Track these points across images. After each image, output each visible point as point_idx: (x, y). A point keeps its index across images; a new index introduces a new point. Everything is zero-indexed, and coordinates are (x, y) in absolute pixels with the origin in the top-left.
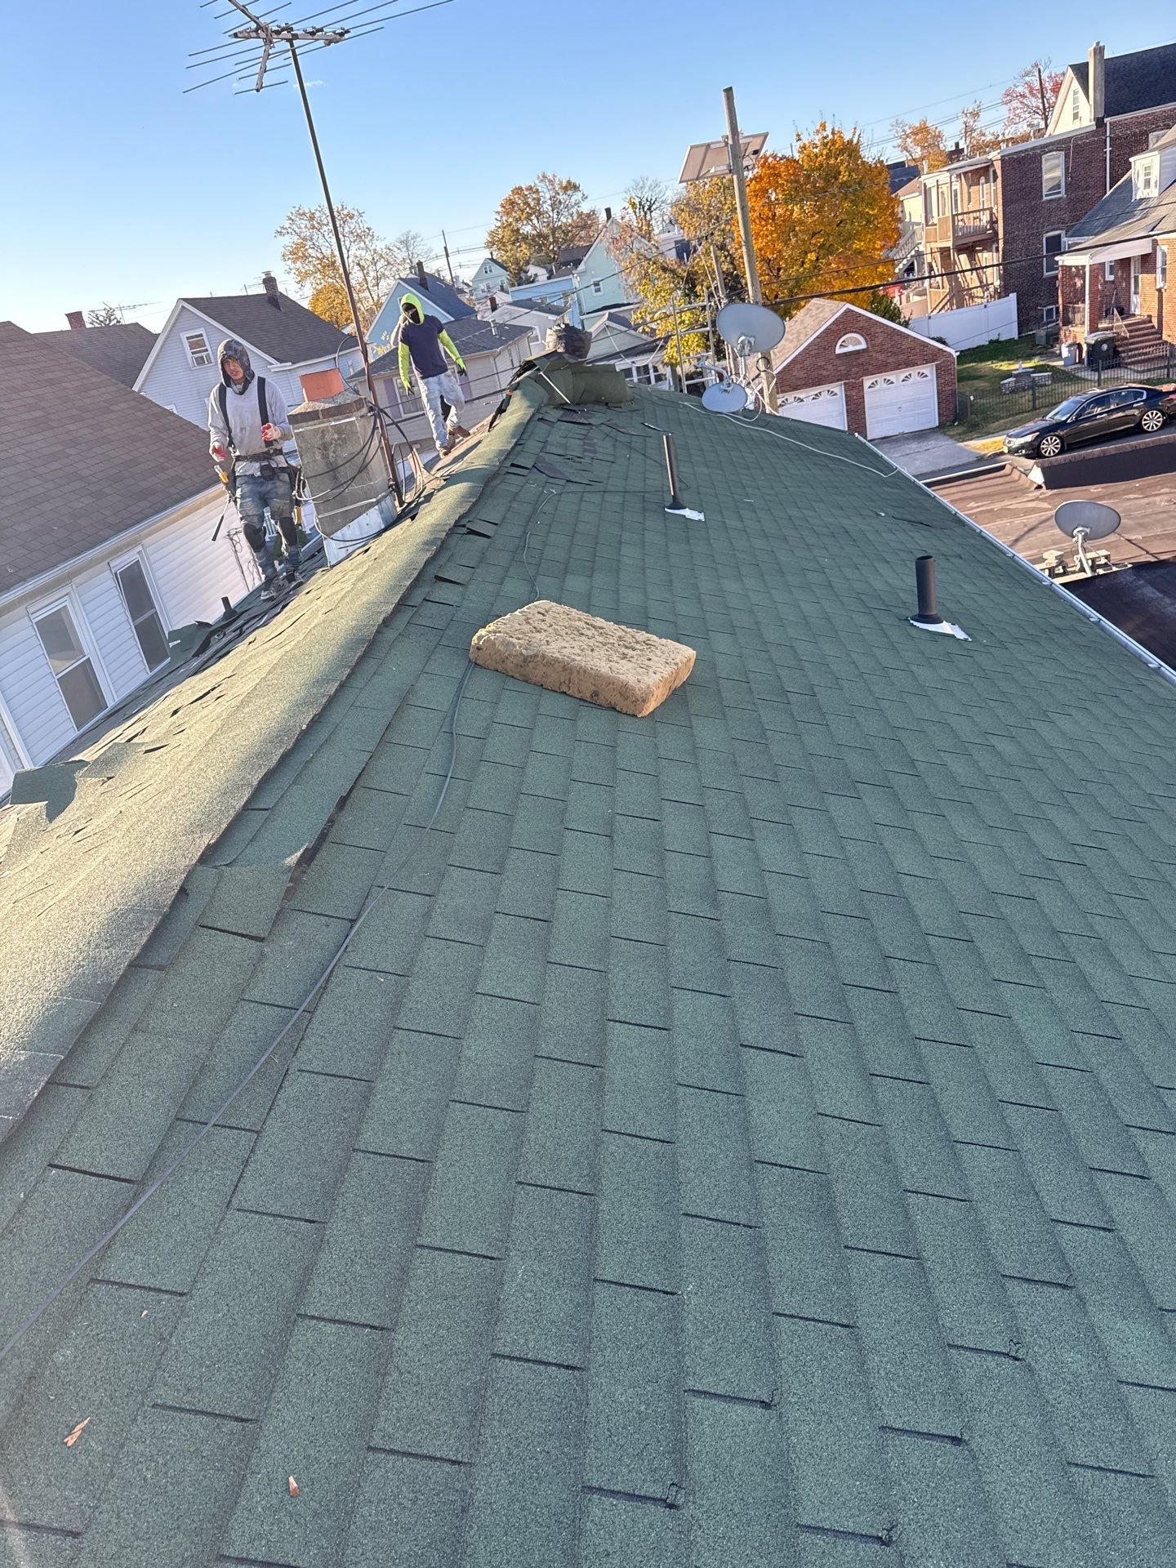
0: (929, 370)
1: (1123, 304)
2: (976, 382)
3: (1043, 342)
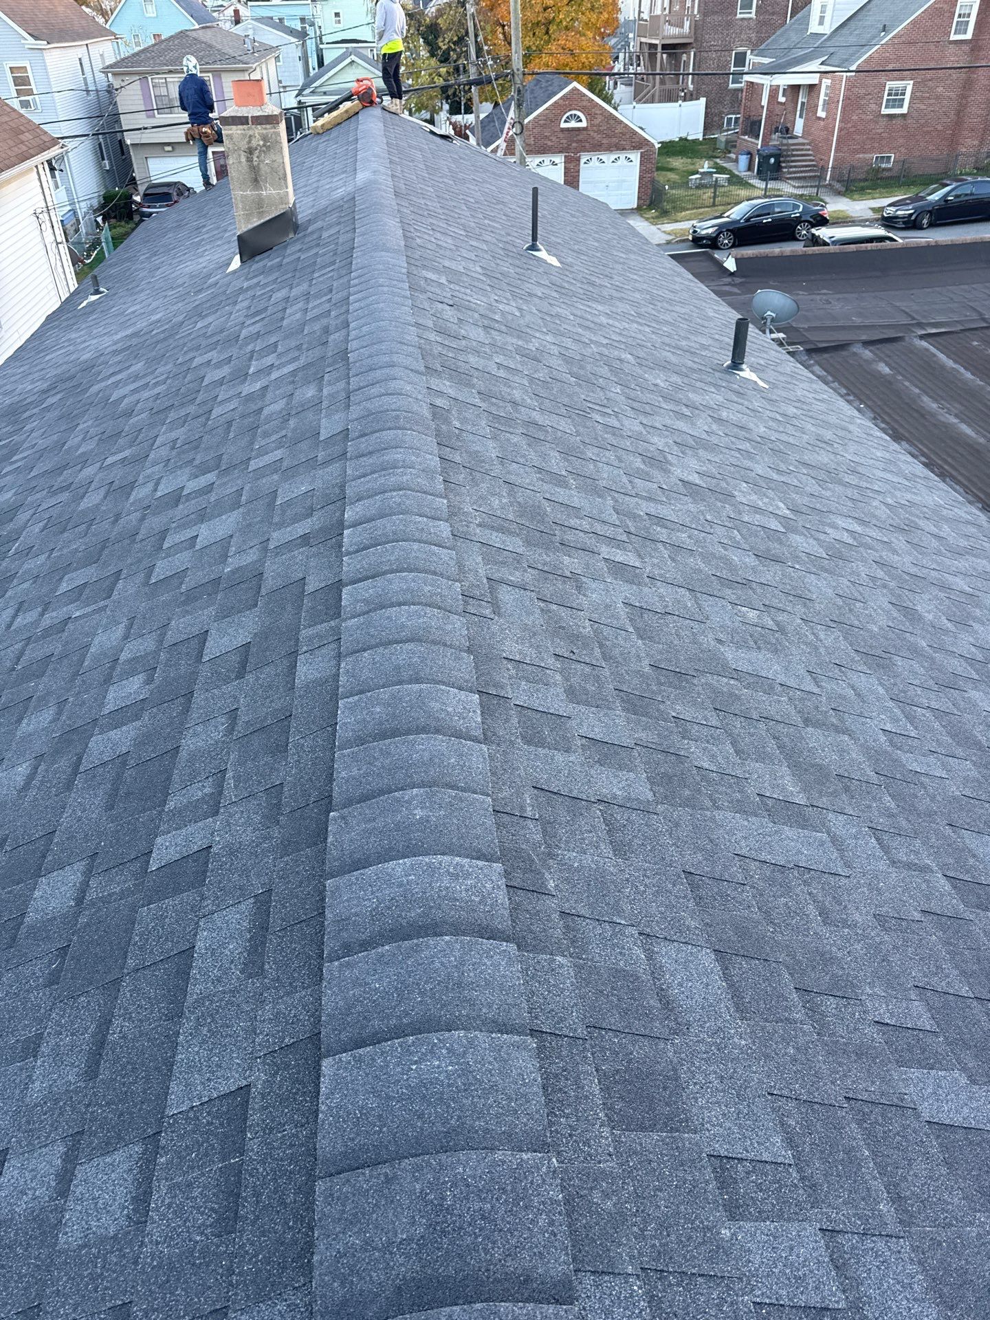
0: (636, 156)
1: (789, 125)
2: (669, 173)
3: (723, 146)
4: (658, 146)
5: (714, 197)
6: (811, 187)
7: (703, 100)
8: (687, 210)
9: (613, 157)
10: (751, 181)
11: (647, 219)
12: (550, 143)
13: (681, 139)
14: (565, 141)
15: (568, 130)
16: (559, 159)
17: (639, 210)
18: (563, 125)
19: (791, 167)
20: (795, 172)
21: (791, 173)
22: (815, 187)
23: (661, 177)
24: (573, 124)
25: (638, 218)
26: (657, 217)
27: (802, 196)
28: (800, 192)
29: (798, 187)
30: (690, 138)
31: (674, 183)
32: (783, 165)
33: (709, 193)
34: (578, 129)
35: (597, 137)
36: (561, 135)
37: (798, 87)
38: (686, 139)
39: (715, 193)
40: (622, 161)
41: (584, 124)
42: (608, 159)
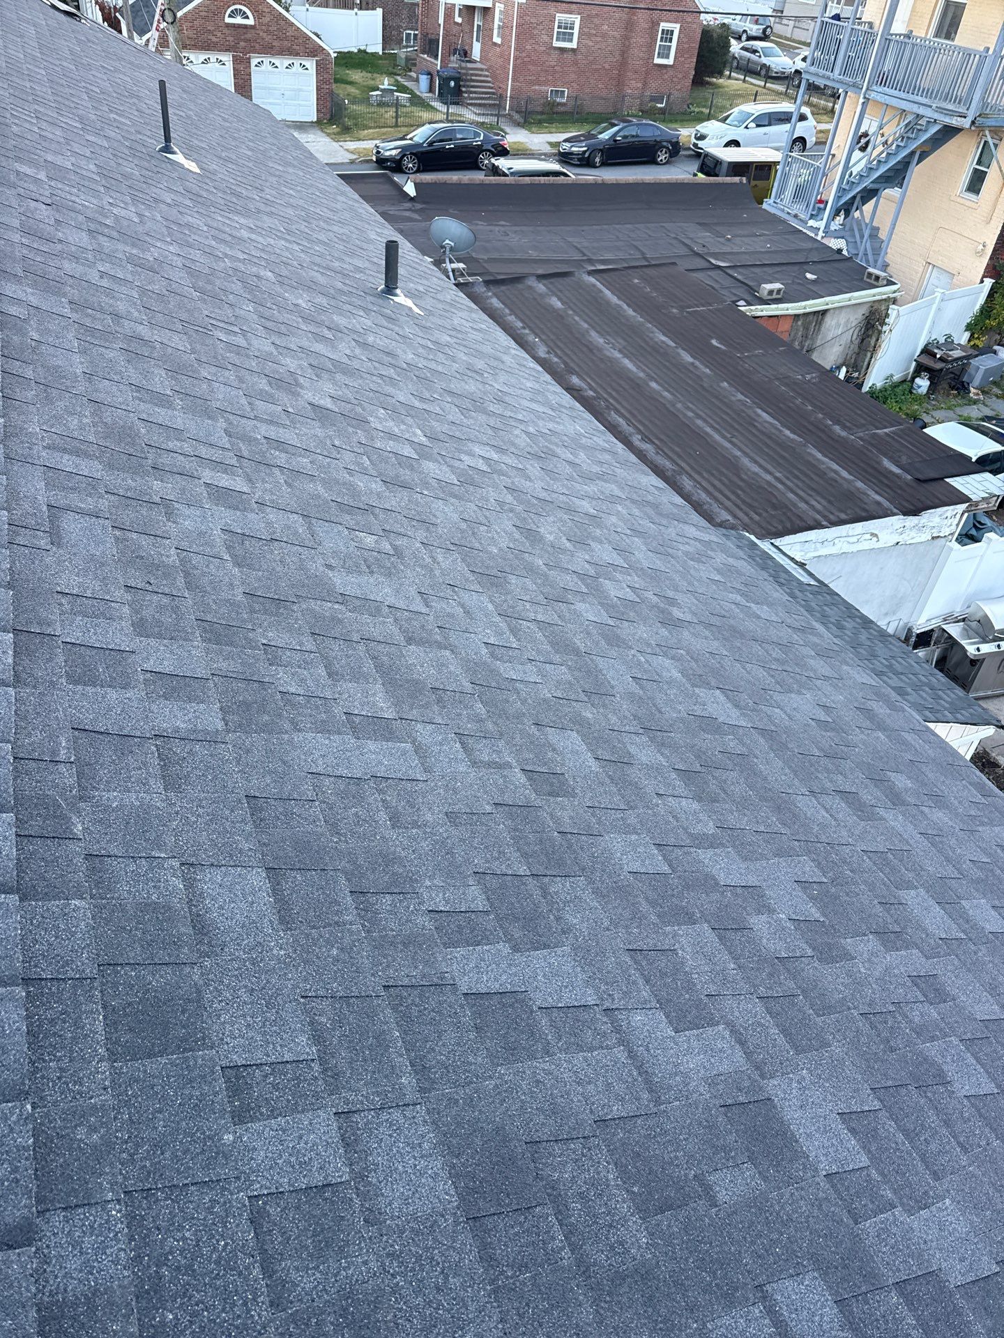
0: (311, 64)
1: (466, 48)
2: (348, 87)
3: (403, 63)
4: (334, 55)
5: (397, 117)
6: (492, 115)
7: (379, 11)
8: (370, 128)
9: (287, 62)
10: (432, 104)
11: (328, 135)
12: (214, 39)
13: (360, 51)
14: (232, 39)
15: (234, 26)
16: (227, 58)
17: (319, 124)
18: (228, 20)
19: (472, 92)
20: (476, 99)
21: (472, 99)
22: (496, 115)
23: (340, 90)
24: (239, 20)
25: (319, 133)
26: (338, 134)
27: (483, 123)
28: (481, 119)
29: (479, 114)
30: (369, 50)
31: (355, 97)
32: (464, 89)
33: (391, 112)
34: (246, 27)
35: (268, 38)
36: (226, 31)
37: (474, 7)
38: (365, 51)
39: (397, 112)
40: (297, 67)
41: (251, 22)
42: (282, 64)
